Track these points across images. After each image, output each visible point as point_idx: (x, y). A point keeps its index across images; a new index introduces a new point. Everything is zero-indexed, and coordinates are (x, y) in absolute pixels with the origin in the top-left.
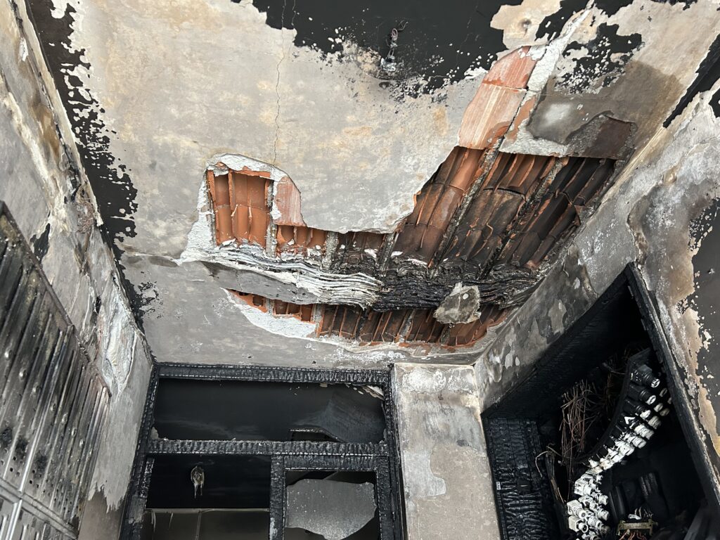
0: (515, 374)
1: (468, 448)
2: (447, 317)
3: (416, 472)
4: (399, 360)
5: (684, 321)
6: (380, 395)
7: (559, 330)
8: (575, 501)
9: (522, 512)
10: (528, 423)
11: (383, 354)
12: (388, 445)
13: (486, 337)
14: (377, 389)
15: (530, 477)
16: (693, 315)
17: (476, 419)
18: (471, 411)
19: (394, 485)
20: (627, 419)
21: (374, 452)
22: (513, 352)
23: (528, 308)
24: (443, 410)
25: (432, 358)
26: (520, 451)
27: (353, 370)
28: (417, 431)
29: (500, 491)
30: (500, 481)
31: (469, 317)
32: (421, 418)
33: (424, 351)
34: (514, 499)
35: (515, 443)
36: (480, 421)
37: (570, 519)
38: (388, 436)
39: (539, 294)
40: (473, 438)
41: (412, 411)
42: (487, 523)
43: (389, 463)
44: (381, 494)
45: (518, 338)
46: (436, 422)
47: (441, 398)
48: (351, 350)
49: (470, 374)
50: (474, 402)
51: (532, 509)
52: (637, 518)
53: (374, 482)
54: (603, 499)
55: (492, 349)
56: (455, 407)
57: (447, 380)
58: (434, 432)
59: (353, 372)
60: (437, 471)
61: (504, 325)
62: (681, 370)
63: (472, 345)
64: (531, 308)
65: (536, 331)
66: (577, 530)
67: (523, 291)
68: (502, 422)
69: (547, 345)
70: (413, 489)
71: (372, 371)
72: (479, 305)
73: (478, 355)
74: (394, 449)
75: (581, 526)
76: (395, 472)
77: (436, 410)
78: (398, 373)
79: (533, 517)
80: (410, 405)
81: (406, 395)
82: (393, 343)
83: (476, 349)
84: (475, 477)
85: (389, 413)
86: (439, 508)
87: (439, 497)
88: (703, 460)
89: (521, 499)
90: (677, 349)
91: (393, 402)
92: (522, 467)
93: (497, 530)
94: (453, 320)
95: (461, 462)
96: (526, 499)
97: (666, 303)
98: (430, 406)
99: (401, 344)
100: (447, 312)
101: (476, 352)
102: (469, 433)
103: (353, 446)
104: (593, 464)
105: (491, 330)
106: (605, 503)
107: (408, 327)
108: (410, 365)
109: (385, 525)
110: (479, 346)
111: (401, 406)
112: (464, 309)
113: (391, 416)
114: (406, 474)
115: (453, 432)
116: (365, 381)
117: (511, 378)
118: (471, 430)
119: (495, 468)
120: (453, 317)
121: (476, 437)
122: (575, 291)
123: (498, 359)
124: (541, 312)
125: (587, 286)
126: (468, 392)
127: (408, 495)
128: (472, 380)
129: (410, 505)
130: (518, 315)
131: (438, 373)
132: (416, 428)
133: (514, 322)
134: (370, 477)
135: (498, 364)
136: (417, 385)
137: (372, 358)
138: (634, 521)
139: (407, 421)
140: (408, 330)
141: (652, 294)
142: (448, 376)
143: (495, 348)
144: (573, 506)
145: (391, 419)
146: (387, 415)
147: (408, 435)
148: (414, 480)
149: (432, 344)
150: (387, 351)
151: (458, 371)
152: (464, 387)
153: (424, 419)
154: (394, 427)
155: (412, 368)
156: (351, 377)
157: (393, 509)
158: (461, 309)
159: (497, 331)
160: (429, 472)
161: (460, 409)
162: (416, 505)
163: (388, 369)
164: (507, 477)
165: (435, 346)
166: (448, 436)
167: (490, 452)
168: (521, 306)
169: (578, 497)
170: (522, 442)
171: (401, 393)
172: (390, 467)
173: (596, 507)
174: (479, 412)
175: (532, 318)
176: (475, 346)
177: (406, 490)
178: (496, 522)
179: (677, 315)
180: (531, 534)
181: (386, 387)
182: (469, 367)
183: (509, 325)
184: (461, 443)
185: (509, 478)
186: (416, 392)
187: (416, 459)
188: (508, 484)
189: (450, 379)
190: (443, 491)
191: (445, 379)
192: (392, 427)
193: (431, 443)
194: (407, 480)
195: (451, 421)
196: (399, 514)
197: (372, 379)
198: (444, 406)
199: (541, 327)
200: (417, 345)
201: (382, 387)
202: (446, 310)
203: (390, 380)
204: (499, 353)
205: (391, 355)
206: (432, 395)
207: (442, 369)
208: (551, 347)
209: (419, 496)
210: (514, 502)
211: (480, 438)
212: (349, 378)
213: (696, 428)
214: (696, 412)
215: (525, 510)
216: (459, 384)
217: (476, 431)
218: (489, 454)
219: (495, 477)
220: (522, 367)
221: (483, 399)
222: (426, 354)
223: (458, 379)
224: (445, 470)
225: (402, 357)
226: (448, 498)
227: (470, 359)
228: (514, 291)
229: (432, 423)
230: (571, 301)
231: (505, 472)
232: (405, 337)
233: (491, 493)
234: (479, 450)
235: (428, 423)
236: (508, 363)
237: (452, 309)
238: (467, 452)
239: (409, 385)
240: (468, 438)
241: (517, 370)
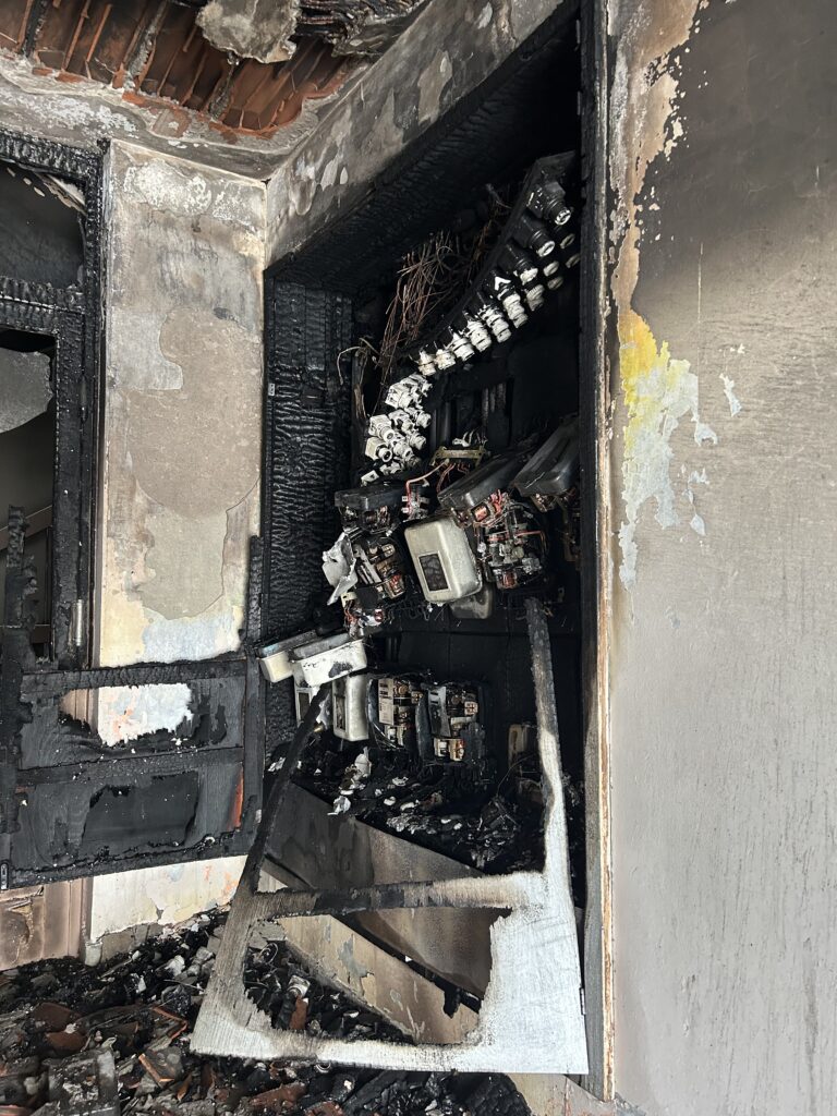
0: (335, 199)
1: (231, 323)
2: (226, 32)
3: (131, 346)
4: (122, 134)
5: (649, 100)
6: (79, 204)
7: (430, 114)
8: (384, 417)
9: (301, 433)
10: (339, 300)
11: (85, 108)
12: (85, 295)
13: (298, 122)
14: (71, 189)
15: (324, 385)
16: (668, 87)
17: (254, 279)
18: (248, 262)
19: (88, 364)
20: (498, 280)
21: (55, 302)
22: (340, 157)
23: (385, 67)
24: (196, 251)
25: (190, 145)
26: (316, 343)
27: (20, 134)
28: (143, 278)
29: (275, 399)
30: (277, 383)
31: (270, 48)
32: (154, 256)
33: (174, 125)
34: (292, 413)
35: (312, 329)
36: (260, 282)
37: (370, 441)
38: (85, 278)
39: (412, 37)
40: (243, 309)
41: (137, 240)
42: (244, 443)
43: (84, 327)
44: (62, 375)
45: (355, 129)
46: (181, 268)
47: (196, 229)
48: (15, 79)
49: (258, 198)
50: (256, 249)
51: (318, 432)
52: (465, 444)
53: (52, 355)
54: (423, 419)
55: (305, 150)
56: (221, 251)
57: (213, 199)
58: (174, 285)
59: (19, 138)
60: (171, 351)
61: (335, 102)
62: (612, 195)
63: (269, 136)
64: (390, 68)
65: (388, 117)
66: (375, 458)
68: (296, 291)
69: (402, 145)
70: (122, 372)
71: (64, 146)
72: (294, 25)
73: (279, 159)
74: (96, 304)
75: (383, 452)
76: (94, 343)
77: (185, 248)
78: (118, 161)
79: (316, 443)
80: (133, 227)
81: (130, 208)
82: (110, 87)
83: (277, 145)
84: (236, 371)
85: (93, 238)
86: (163, 410)
87: (169, 394)
88: (595, 347)
89: (304, 414)
90: (619, 156)
91: (102, 218)
92: (314, 368)
93: (257, 455)
94: (236, 43)
95: (215, 345)
96: (310, 415)
97: (630, 64)
98: (172, 239)
99: (127, 95)
100: (227, 21)
101: (275, 152)
102: (238, 299)
103: (10, 283)
104: (424, 358)
105: (310, 105)
106: (425, 425)
107: (143, 55)
108: (145, 151)
109: (65, 424)
110: (280, 143)
111: (117, 226)
112: (264, 26)
113: (96, 243)
114: (112, 347)
115: (208, 291)
116: (46, 162)
117: (326, 206)
118: (242, 295)
119: (272, 363)
120: (239, 37)
121: (249, 307)
122: (477, 33)
123: (310, 172)
124: (407, 77)
125: (503, 22)
126: (247, 228)
127: (113, 382)
128: (260, 209)
129: (113, 399)
130: (364, 83)
131: (197, 180)
132: (142, 272)
133: (353, 96)
134: (44, 344)
135: (310, 181)
136: (154, 194)
137: (63, 113)
138: (460, 447)
139: (126, 256)
140: (142, 63)
141: (612, 43)
142: (216, 190)
143: (309, 150)
144: (379, 423)
145: (96, 249)
146: (88, 240)
147: (125, 281)
148: (126, 359)
149: (192, 113)
150: (96, 103)
151: (236, 187)
152: (242, 218)
153: (160, 259)
154: (99, 265)
155: (148, 159)
156: (16, 148)
157: (84, 402)
158: (256, 22)
159: (321, 112)
160: (156, 351)
161: (229, 256)
162: (125, 398)
163: (98, 150)
164: (288, 378)
165: (199, 118)
166: (200, 297)
167: (267, 336)
168: (372, 61)
169: (390, 409)
170: (322, 329)
171: (119, 200)
172: (84, 333)
173: (410, 428)
174: (261, 266)
175: (387, 89)
176: (275, 138)
177: (109, 373)
178: (257, 443)
179: (641, 87)
180: (308, 465)
181: (90, 186)
182: (257, 183)
183: (344, 104)
184: (221, 313)
185: (291, 381)
186: (150, 206)
187: (135, 325)
188: (288, 390)
189: (220, 197)
190: (177, 385)
191: (209, 195)
192: (96, 263)
193: (166, 303)
194: (114, 358)
195: (209, 273)
196: (95, 412)
197: (62, 163)
198: (201, 244)
199: (400, 108)
200: (160, 106)
201: (81, 184)
202: (225, 14)
203: (100, 174)
204: (315, 160)
205: (103, 115)
206: (181, 219)
207: (206, 175)
208: (406, 151)
209: (130, 386)
210: (291, 418)
211: (256, 312)
212: (12, 148)
213: (601, 295)
214: (610, 269)
215: (307, 431)
216: (233, 211)
217: (249, 298)
218: (265, 341)
219: (270, 375)
220: (349, 187)
221: (271, 246)
222: (178, 134)
223: (235, 201)
224: (186, 352)
225: (128, 127)
226: (183, 396)
227: (260, 167)
228: (367, 14)
229: (173, 269)
230: (465, 56)
231: (287, 370)
232: (136, 78)
233: (258, 402)
234: (249, 330)
235: (165, 266)
236: (328, 180)
237: (238, 17)
238: (228, 329)
239: (137, 189)
240: (234, 307)
241: (341, 192)
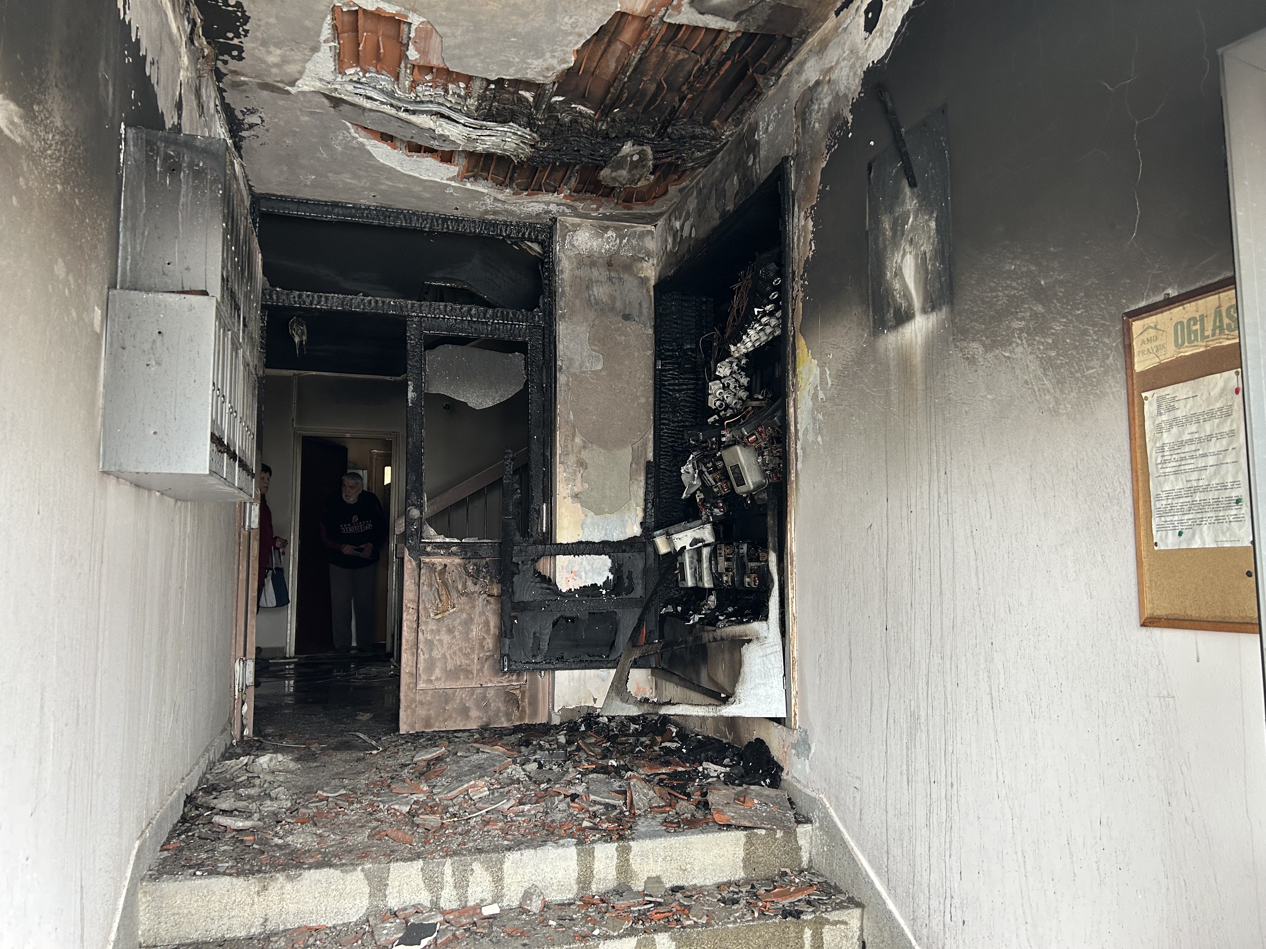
0: (689, 246)
1: (633, 323)
2: (614, 179)
3: (571, 346)
4: (564, 214)
5: (805, 227)
6: (539, 253)
7: (730, 207)
8: (718, 382)
9: (679, 391)
10: (704, 299)
11: (542, 206)
12: (544, 314)
13: (668, 196)
14: (536, 247)
15: (695, 358)
16: (811, 223)
17: (648, 291)
18: (644, 281)
19: (547, 357)
20: (756, 310)
21: (527, 321)
22: (691, 220)
23: (711, 172)
24: (610, 279)
25: (604, 214)
26: (690, 330)
27: (506, 221)
28: (577, 301)
29: (661, 370)
30: (662, 359)
31: (639, 180)
32: (584, 286)
33: (595, 206)
34: (673, 379)
35: (686, 321)
36: (652, 293)
37: (710, 397)
38: (544, 303)
39: (722, 159)
40: (641, 312)
41: (574, 277)
42: (643, 400)
43: (544, 334)
44: (532, 365)
45: (698, 204)
46: (601, 292)
47: (609, 264)
48: (503, 198)
49: (650, 237)
50: (649, 271)
51: (690, 389)
52: (760, 397)
53: (525, 353)
54: (744, 381)
55: (674, 211)
56: (626, 276)
57: (621, 242)
58: (597, 303)
59: (505, 224)
60: (595, 345)
61: (687, 186)
62: (794, 273)
63: (653, 204)
64: (713, 173)
65: (713, 202)
66: (714, 407)
67: (704, 154)
68: (676, 297)
69: (719, 221)
70: (566, 362)
71: (530, 224)
72: (651, 167)
73: (661, 214)
74: (550, 319)
75: (718, 403)
76: (550, 343)
77: (603, 278)
78: (561, 230)
79: (690, 397)
80: (571, 270)
81: (569, 258)
82: (556, 194)
83: (657, 208)
84: (636, 354)
85: (548, 278)
86: (591, 383)
87: (594, 372)
89: (681, 378)
90: (796, 254)
91: (553, 265)
92: (689, 346)
93: (651, 408)
94: (620, 183)
95: (623, 338)
96: (686, 379)
97: (799, 207)
98: (595, 273)
99: (565, 197)
100: (614, 174)
101: (657, 211)
102: (638, 307)
103: (502, 312)
104: (733, 348)
105: (673, 190)
106: (746, 384)
107: (573, 179)
108: (577, 220)
109: (534, 395)
110: (661, 206)
111: (562, 271)
112: (634, 172)
113: (550, 281)
114: (560, 347)
115: (618, 304)
116: (520, 235)
117: (686, 249)
118: (640, 304)
119: (659, 346)
120: (621, 179)
121: (645, 311)
122: (748, 168)
123: (678, 225)
124: (721, 181)
125: (757, 167)
126: (643, 258)
127: (561, 368)
128: (651, 244)
129: (562, 379)
130: (702, 177)
131: (610, 233)
132: (577, 298)
133: (698, 183)
134: (521, 347)
135: (677, 231)
136: (583, 246)
137: (530, 209)
138: (758, 399)
139: (567, 289)
140: (573, 182)
141: (794, 193)
142: (622, 237)
143: (677, 211)
144: (715, 387)
145: (550, 285)
146: (545, 279)
147: (567, 305)
148: (568, 354)
149: (603, 200)
150: (548, 203)
151: (635, 232)
152: (639, 252)
153: (587, 287)
154: (552, 294)
155: (579, 225)
156: (504, 230)
157: (545, 381)
158: (630, 171)
159: (680, 191)
160: (586, 346)
161: (631, 279)
162: (568, 378)
163: (550, 223)
164: (669, 356)
165: (608, 202)
166: (613, 309)
167: (657, 329)
168: (705, 167)
169: (719, 378)
170: (694, 320)
171: (562, 255)
172: (544, 338)
173: (735, 387)
174: (653, 282)
175: (712, 185)
176: (656, 205)
177: (559, 363)
178: (651, 400)
179: (803, 222)
180: (685, 412)
181: (547, 245)
182: (650, 227)
183: (693, 187)
184: (627, 317)
185: (672, 357)
186: (581, 255)
187: (573, 331)
188: (670, 363)
189: (625, 241)
190: (599, 367)
191: (618, 241)
192: (549, 293)
193: (592, 315)
194: (561, 353)
195: (618, 292)
196: (551, 386)
197: (530, 234)
198: (613, 274)
199: (718, 200)
200: (585, 199)
201: (541, 243)
202: (612, 172)
203: (551, 237)
204: (680, 218)
205: (553, 208)
206: (600, 260)
207: (616, 229)
208: (721, 223)
209: (572, 370)
210: (672, 382)
211: (649, 314)
212: (501, 230)
213: (789, 325)
214: (793, 310)
215: (683, 390)
216: (633, 248)
217: (645, 305)
218: (655, 332)
219: (658, 355)
220: (696, 240)
221: (658, 269)
222: (597, 209)
223: (634, 242)
224: (604, 345)
225: (567, 211)
226: (604, 373)
227: (652, 219)
228: (693, 153)
229: (596, 293)
230: (744, 179)
231: (669, 350)
232: (570, 189)
233: (652, 371)
234: (645, 326)
235: (591, 292)
236: (686, 233)
237: (619, 171)
238: (631, 327)
239: (573, 246)
240: (635, 313)
241: (692, 242)
